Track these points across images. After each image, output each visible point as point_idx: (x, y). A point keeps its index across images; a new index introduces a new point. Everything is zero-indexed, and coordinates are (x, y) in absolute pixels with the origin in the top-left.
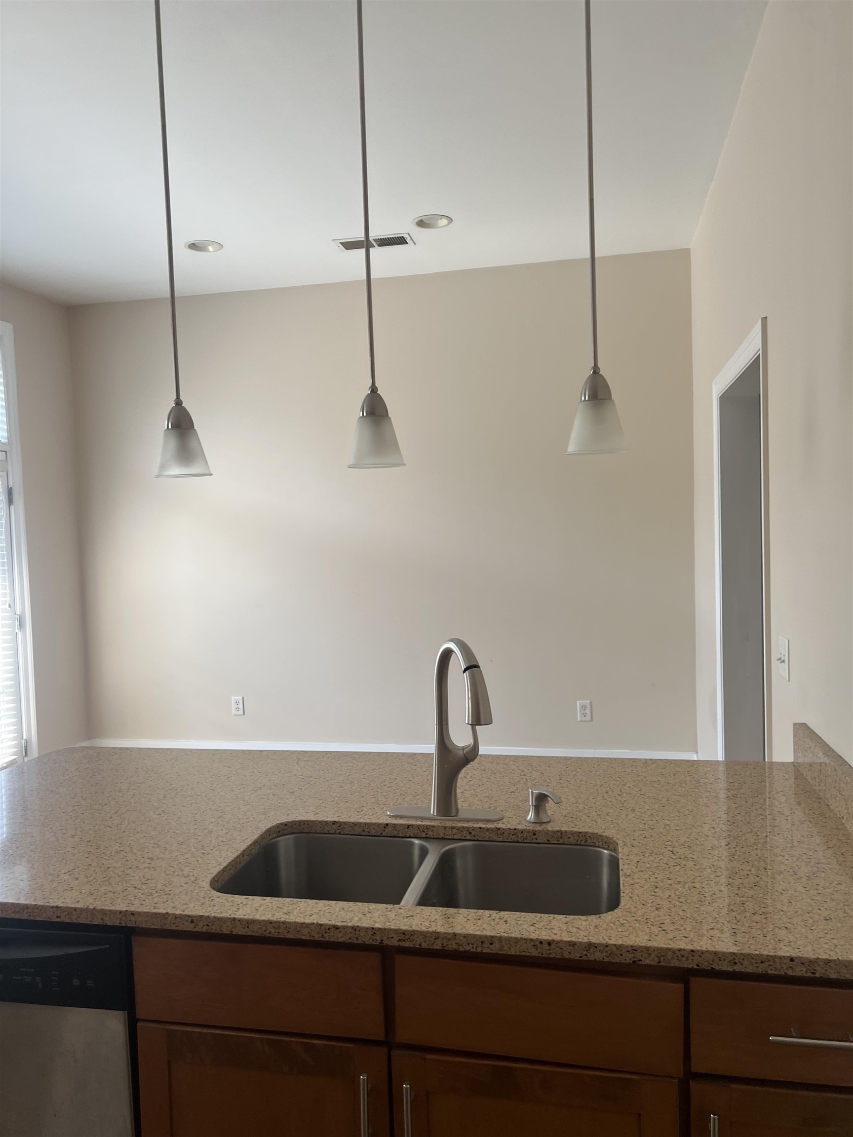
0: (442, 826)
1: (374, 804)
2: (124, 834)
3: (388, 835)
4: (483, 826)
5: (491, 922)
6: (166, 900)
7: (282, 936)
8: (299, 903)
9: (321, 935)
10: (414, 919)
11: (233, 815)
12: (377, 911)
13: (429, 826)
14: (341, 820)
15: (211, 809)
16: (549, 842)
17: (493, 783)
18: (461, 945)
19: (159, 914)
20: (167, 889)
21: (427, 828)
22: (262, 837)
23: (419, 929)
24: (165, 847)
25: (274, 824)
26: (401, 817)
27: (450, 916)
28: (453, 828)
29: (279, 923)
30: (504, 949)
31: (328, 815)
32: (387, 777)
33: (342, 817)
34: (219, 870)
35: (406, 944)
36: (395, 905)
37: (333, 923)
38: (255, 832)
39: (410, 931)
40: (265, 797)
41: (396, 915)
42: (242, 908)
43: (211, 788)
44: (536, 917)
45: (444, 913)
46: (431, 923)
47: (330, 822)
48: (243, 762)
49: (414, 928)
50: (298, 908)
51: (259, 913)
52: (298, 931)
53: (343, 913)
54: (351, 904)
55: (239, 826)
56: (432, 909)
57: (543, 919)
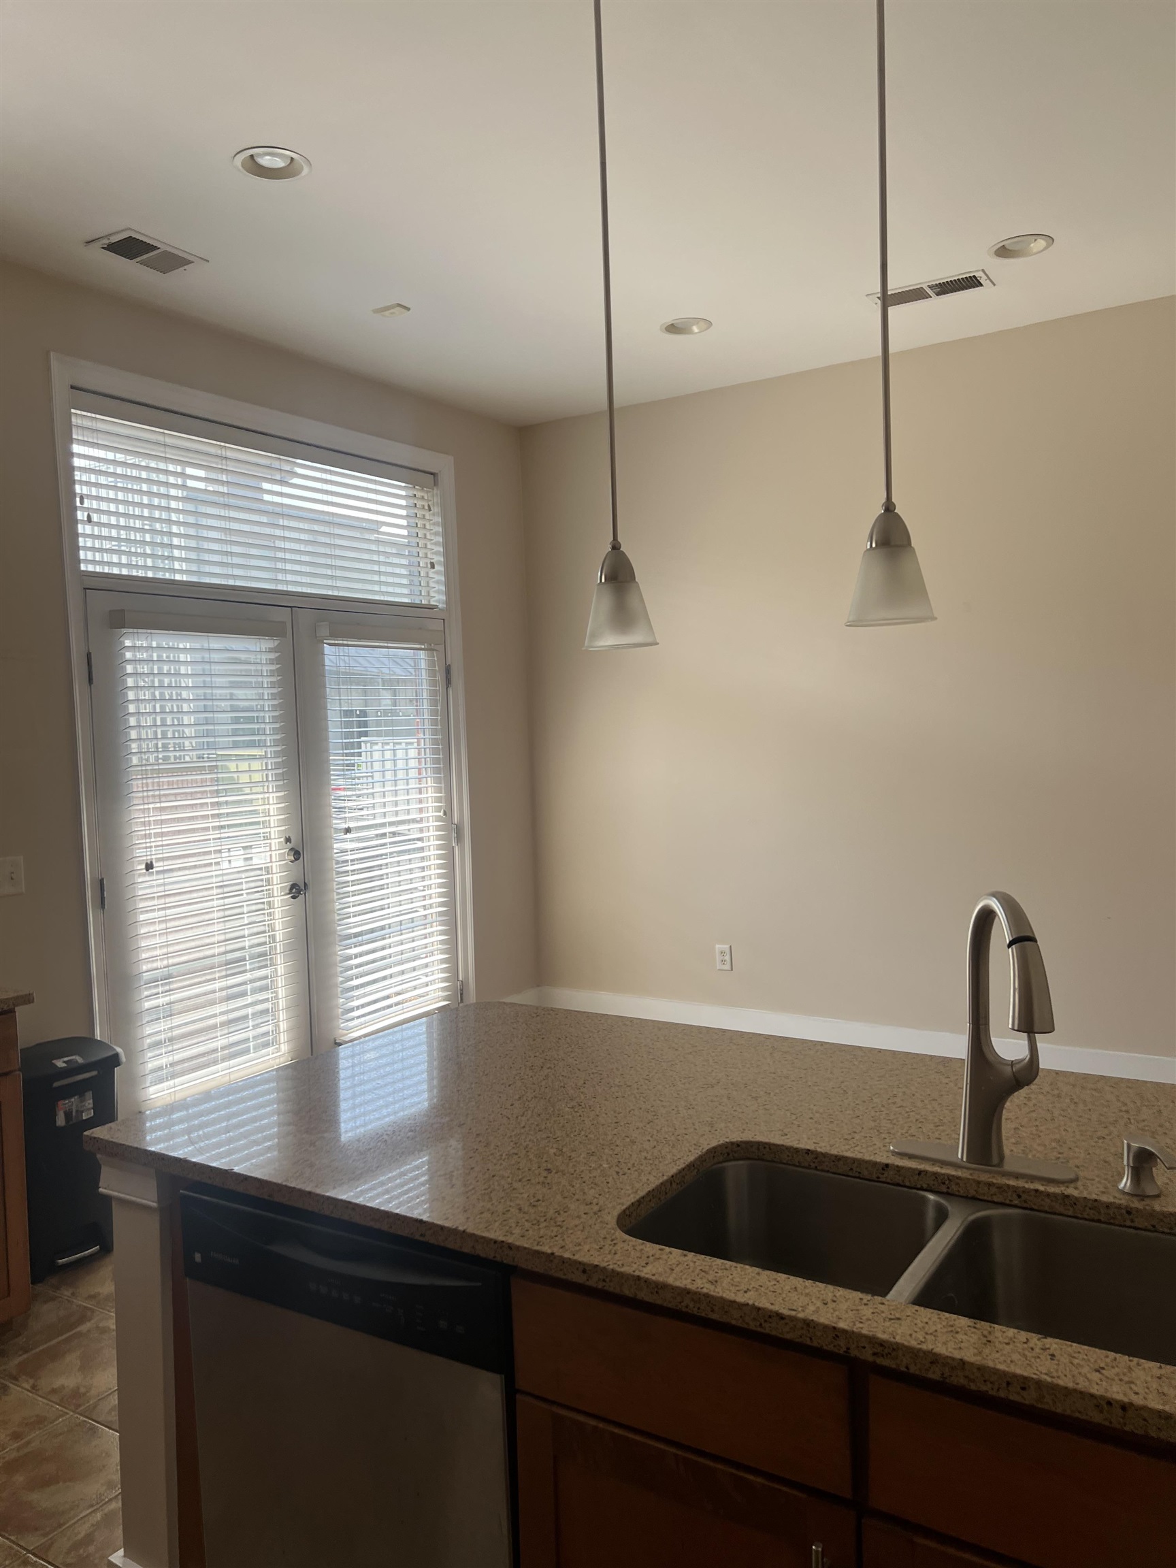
0: (974, 1180)
1: (872, 1131)
2: (523, 1131)
3: (888, 1180)
4: (1041, 1188)
5: (1026, 1353)
6: (555, 1234)
7: (703, 1315)
8: (733, 1268)
9: (758, 1323)
10: (900, 1325)
11: (667, 1121)
12: (846, 1301)
13: (953, 1176)
14: (819, 1150)
15: (641, 1109)
16: (1154, 1229)
17: (1071, 1119)
18: (973, 1381)
19: (543, 1253)
20: (560, 1219)
21: (949, 1179)
22: (702, 1159)
23: (906, 1343)
24: (570, 1156)
25: (721, 1142)
26: (911, 1157)
27: (959, 1330)
28: (990, 1185)
29: (700, 1294)
30: (1045, 1400)
31: (802, 1140)
32: (900, 1090)
33: (820, 1145)
34: (633, 1201)
35: (886, 1362)
36: (876, 1297)
37: (777, 1309)
38: (693, 1151)
39: (891, 1344)
40: (715, 1099)
41: (873, 1313)
42: (652, 1263)
43: (647, 1077)
44: (1107, 1357)
45: (951, 1323)
46: (927, 1337)
47: (802, 1150)
48: (697, 1044)
49: (898, 1339)
50: (731, 1277)
51: (674, 1275)
52: (726, 1312)
53: (794, 1296)
54: (809, 1283)
55: (673, 1138)
56: (932, 1313)
57: (1119, 1363)
